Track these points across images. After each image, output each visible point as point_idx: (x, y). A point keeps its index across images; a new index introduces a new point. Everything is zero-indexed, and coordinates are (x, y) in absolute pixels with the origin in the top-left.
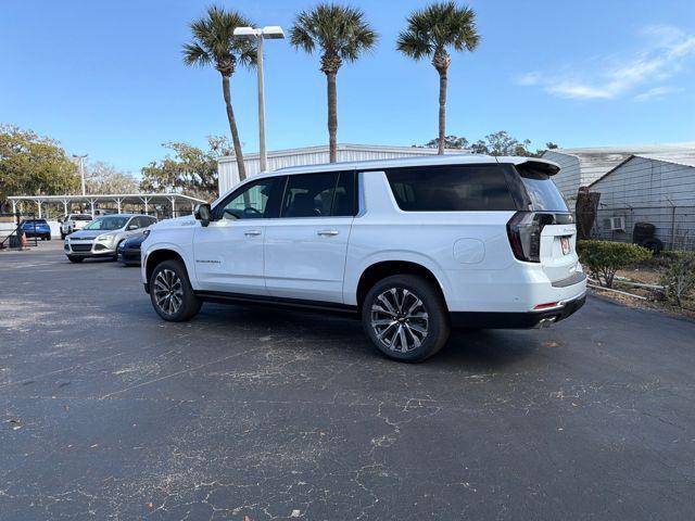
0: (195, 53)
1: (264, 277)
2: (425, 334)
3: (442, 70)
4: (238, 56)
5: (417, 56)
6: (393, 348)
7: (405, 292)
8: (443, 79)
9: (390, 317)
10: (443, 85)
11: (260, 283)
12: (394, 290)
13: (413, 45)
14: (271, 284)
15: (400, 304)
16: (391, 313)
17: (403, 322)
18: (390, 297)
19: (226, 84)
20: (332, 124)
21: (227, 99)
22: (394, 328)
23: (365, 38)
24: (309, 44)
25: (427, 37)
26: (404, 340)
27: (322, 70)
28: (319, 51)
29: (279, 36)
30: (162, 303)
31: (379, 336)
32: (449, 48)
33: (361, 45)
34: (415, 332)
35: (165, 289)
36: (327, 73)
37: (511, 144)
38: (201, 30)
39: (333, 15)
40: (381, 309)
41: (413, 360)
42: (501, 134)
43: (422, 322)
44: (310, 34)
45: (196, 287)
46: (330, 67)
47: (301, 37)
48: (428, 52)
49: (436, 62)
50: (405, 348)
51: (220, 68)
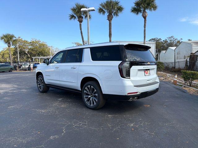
0: (72, 17)
1: (60, 81)
2: (97, 101)
3: (145, 18)
4: (84, 17)
5: (137, 14)
6: (89, 104)
7: (92, 87)
8: (145, 20)
9: (89, 95)
10: (145, 22)
12: (89, 86)
13: (136, 10)
15: (91, 90)
16: (89, 93)
17: (92, 96)
18: (88, 88)
19: (80, 25)
20: (110, 35)
21: (81, 29)
23: (120, 9)
24: (104, 12)
25: (140, 8)
26: (92, 102)
27: (107, 19)
28: (107, 14)
29: (94, 10)
30: (39, 87)
31: (86, 100)
32: (147, 11)
33: (119, 11)
34: (94, 100)
35: (40, 83)
36: (109, 20)
37: (175, 40)
39: (111, 3)
40: (86, 92)
41: (94, 109)
42: (172, 37)
43: (96, 97)
44: (104, 9)
45: (46, 83)
46: (110, 18)
47: (101, 11)
48: (141, 12)
49: (143, 15)
50: (92, 105)
51: (79, 20)
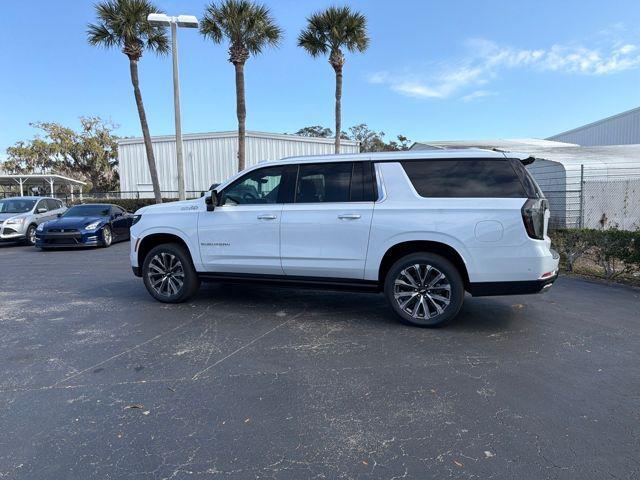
0: (100, 35)
2: (447, 302)
3: (338, 68)
4: (145, 41)
5: (314, 53)
6: (415, 316)
7: (429, 267)
8: (339, 76)
9: (411, 289)
10: (339, 82)
11: (275, 263)
12: (417, 266)
13: (311, 42)
14: (286, 264)
15: (423, 277)
16: (413, 285)
17: (424, 294)
18: (412, 272)
19: (133, 68)
20: (241, 112)
21: (135, 83)
22: (416, 299)
23: (272, 34)
24: (218, 35)
26: (425, 308)
27: (231, 61)
28: (226, 43)
29: (193, 25)
30: (158, 285)
31: (402, 307)
32: (343, 48)
33: (267, 40)
34: (436, 301)
35: (161, 272)
36: (235, 63)
37: (371, 135)
38: (107, 13)
39: (241, 10)
40: (404, 283)
42: (361, 126)
43: (444, 293)
44: (218, 25)
45: (199, 268)
46: (237, 59)
47: (210, 28)
49: (332, 59)
50: (427, 316)
51: (127, 51)
